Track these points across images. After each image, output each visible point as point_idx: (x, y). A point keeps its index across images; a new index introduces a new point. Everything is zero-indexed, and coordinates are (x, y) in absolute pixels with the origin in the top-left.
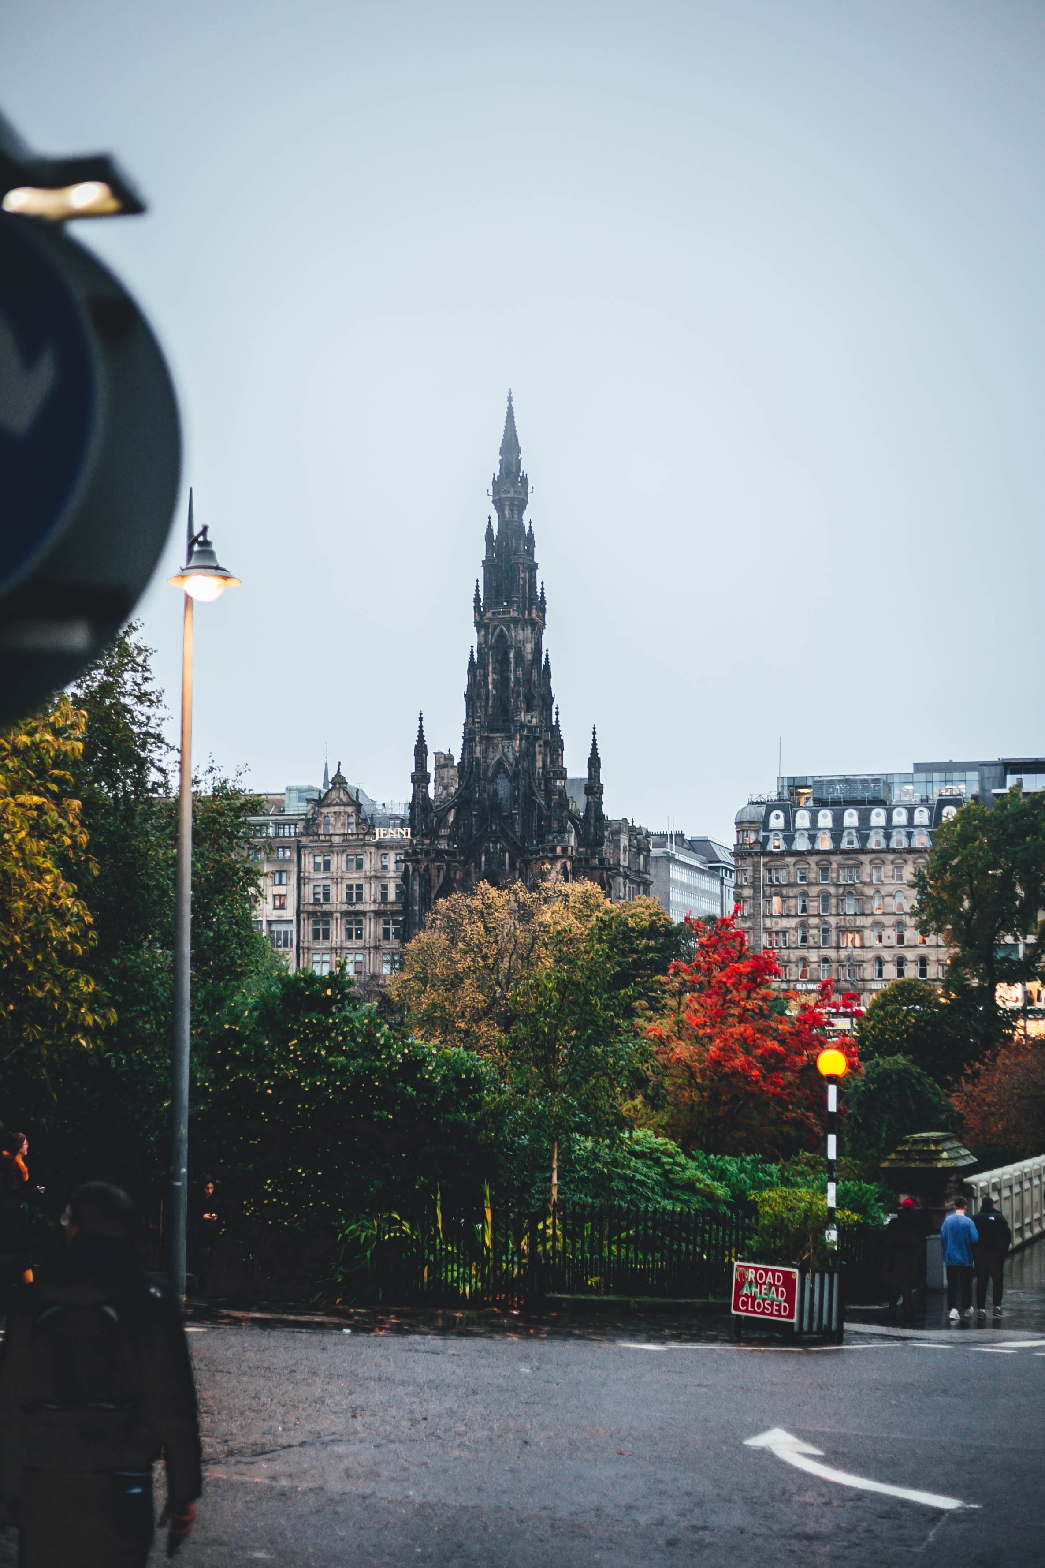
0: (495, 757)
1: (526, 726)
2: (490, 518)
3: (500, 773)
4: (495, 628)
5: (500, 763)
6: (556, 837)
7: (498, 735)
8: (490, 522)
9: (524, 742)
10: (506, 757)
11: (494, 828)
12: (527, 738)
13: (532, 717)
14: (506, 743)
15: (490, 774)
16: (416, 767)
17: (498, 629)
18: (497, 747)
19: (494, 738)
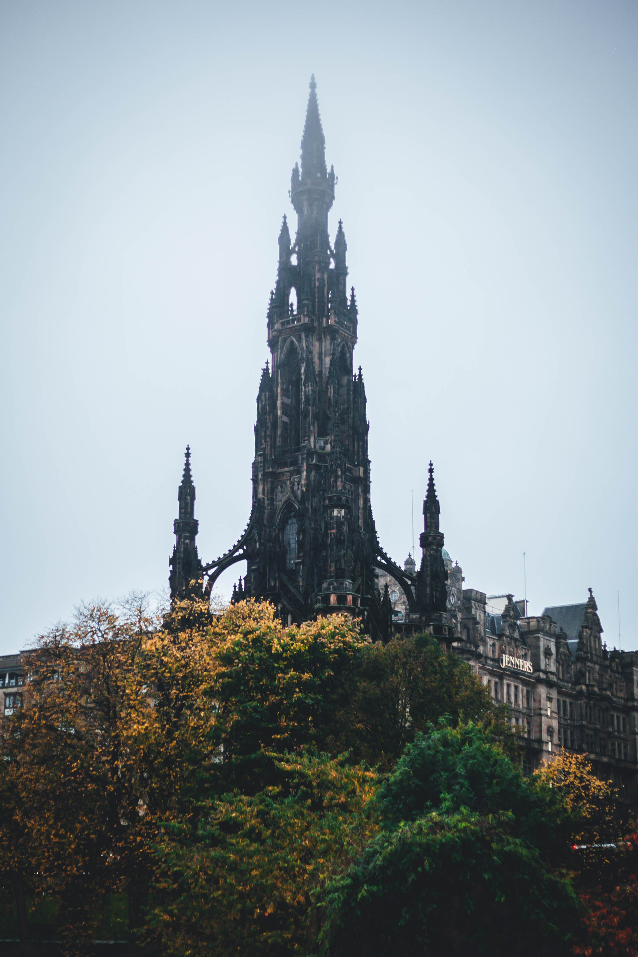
0: (282, 498)
1: (316, 452)
2: (285, 217)
3: (290, 518)
4: (285, 340)
5: (288, 505)
6: (331, 583)
7: (286, 469)
8: (285, 223)
9: (313, 473)
10: (296, 497)
11: (272, 583)
12: (317, 468)
13: (326, 443)
14: (296, 478)
15: (278, 519)
16: (180, 513)
17: (288, 341)
18: (286, 484)
19: (282, 474)
